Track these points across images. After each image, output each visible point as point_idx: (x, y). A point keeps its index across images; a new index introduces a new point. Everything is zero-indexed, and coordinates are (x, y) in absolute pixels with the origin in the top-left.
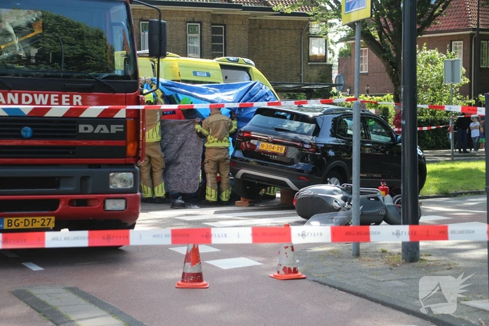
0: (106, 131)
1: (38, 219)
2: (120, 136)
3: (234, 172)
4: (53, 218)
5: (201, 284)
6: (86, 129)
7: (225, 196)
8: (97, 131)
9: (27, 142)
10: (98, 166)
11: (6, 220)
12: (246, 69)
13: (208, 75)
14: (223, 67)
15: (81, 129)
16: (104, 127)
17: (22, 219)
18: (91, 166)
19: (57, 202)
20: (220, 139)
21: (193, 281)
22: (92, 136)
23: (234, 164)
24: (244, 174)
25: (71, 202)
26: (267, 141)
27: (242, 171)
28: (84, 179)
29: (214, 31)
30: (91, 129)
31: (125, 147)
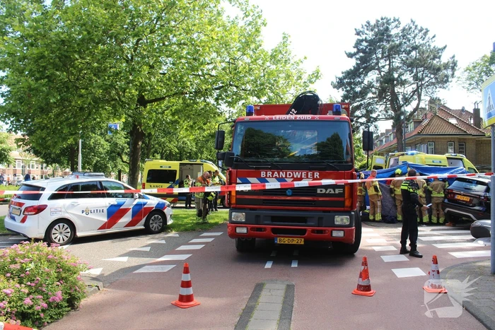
0: (332, 192)
1: (295, 239)
2: (341, 195)
3: (444, 210)
4: (303, 240)
5: (368, 292)
6: (321, 191)
7: (441, 220)
8: (327, 192)
9: (289, 198)
10: (329, 212)
11: (278, 239)
12: (461, 159)
13: (440, 162)
14: (448, 158)
15: (319, 191)
16: (332, 190)
17: (287, 239)
18: (324, 211)
19: (305, 230)
20: (439, 193)
21: (363, 291)
22: (325, 195)
23: (444, 206)
24: (448, 211)
25: (313, 231)
26: (460, 194)
27: (448, 209)
28: (320, 219)
29: (460, 145)
30: (324, 191)
31: (344, 202)
